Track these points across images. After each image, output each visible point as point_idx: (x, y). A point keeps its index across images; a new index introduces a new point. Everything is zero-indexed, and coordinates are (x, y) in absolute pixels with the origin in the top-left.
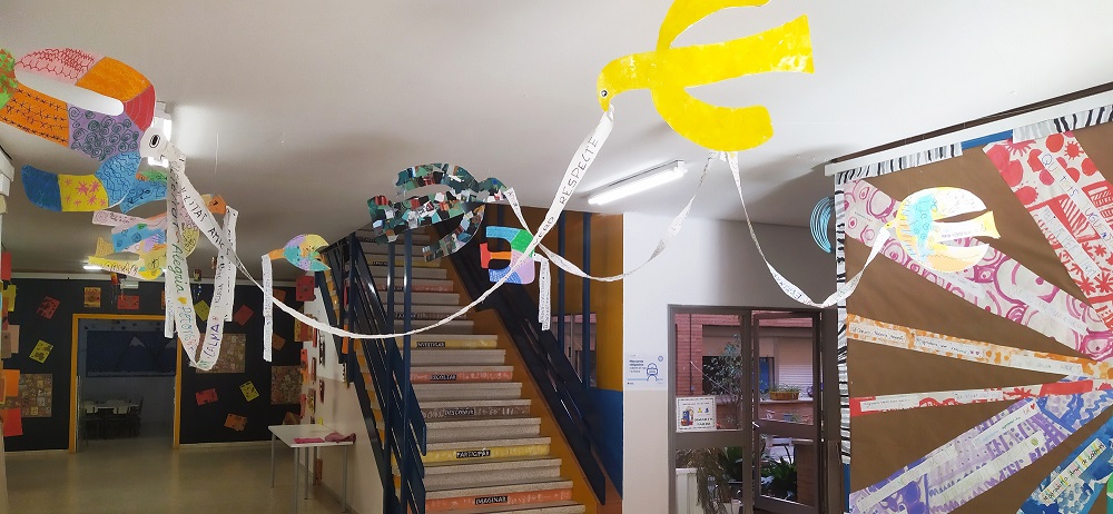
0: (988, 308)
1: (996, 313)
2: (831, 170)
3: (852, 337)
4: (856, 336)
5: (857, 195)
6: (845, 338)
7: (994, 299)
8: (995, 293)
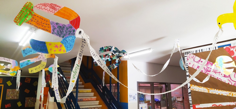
0: (229, 83)
1: (231, 84)
2: (183, 52)
3: (192, 90)
4: (193, 90)
5: (190, 57)
6: (190, 90)
7: (230, 81)
8: (230, 80)
